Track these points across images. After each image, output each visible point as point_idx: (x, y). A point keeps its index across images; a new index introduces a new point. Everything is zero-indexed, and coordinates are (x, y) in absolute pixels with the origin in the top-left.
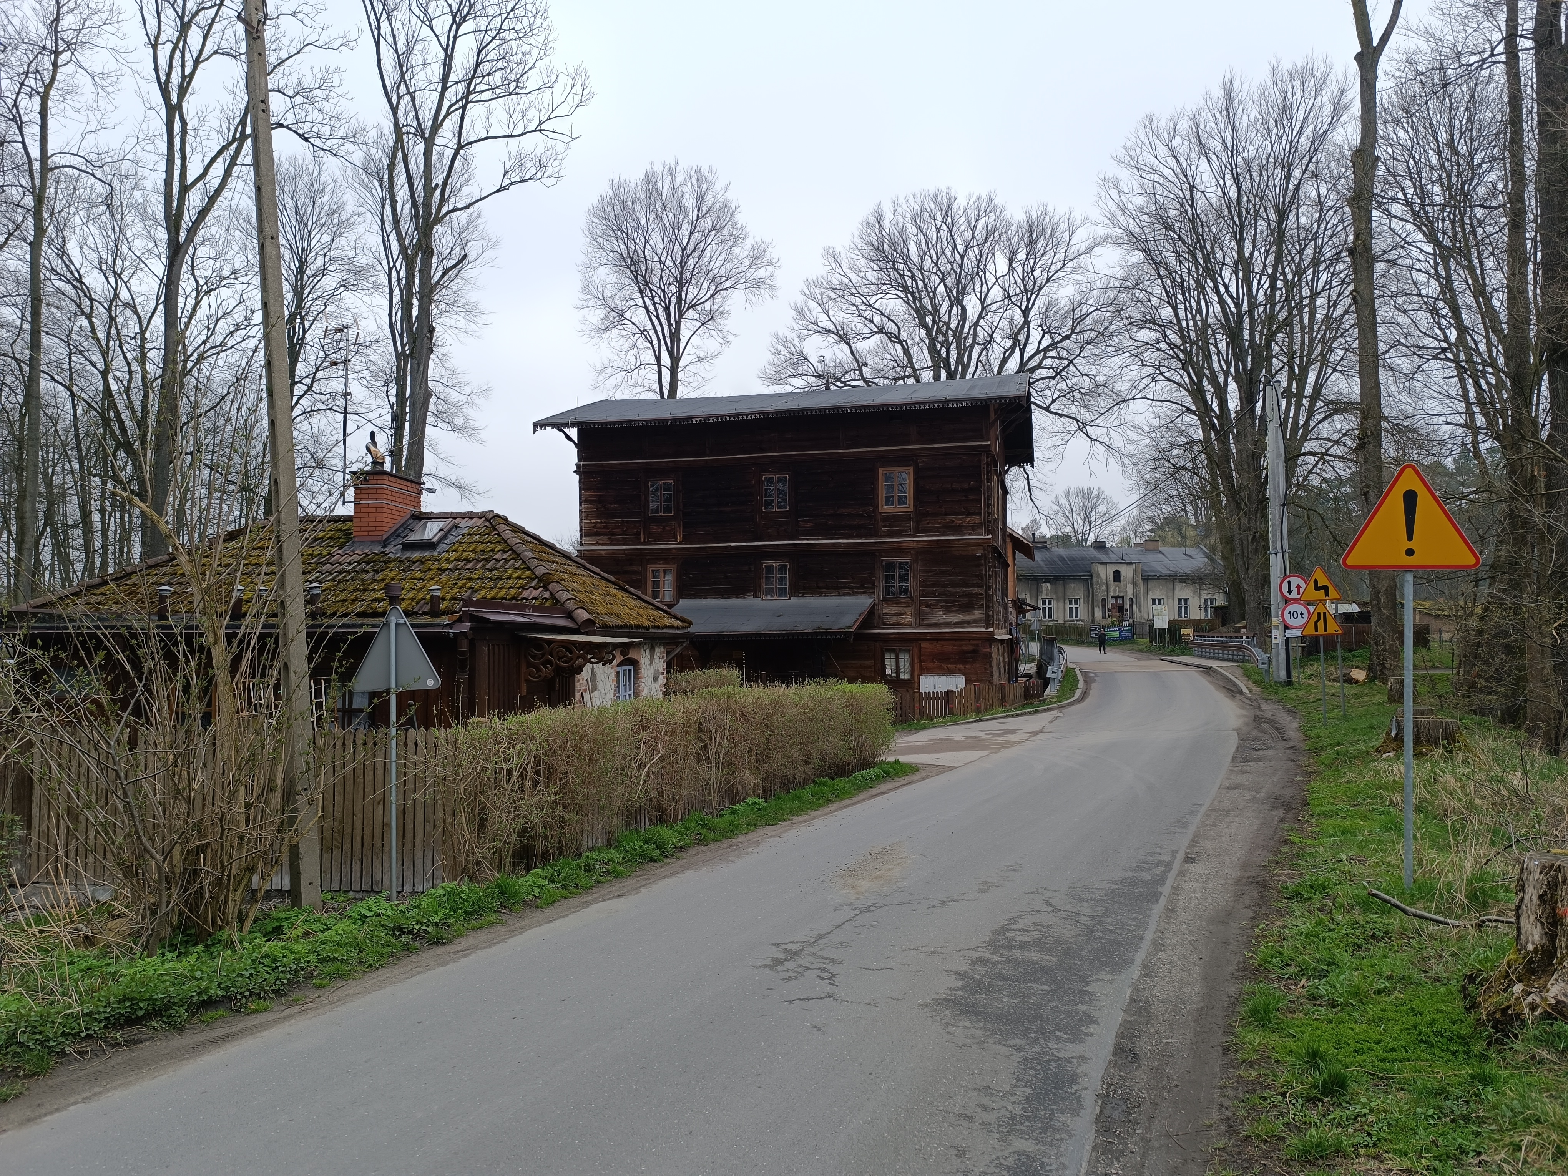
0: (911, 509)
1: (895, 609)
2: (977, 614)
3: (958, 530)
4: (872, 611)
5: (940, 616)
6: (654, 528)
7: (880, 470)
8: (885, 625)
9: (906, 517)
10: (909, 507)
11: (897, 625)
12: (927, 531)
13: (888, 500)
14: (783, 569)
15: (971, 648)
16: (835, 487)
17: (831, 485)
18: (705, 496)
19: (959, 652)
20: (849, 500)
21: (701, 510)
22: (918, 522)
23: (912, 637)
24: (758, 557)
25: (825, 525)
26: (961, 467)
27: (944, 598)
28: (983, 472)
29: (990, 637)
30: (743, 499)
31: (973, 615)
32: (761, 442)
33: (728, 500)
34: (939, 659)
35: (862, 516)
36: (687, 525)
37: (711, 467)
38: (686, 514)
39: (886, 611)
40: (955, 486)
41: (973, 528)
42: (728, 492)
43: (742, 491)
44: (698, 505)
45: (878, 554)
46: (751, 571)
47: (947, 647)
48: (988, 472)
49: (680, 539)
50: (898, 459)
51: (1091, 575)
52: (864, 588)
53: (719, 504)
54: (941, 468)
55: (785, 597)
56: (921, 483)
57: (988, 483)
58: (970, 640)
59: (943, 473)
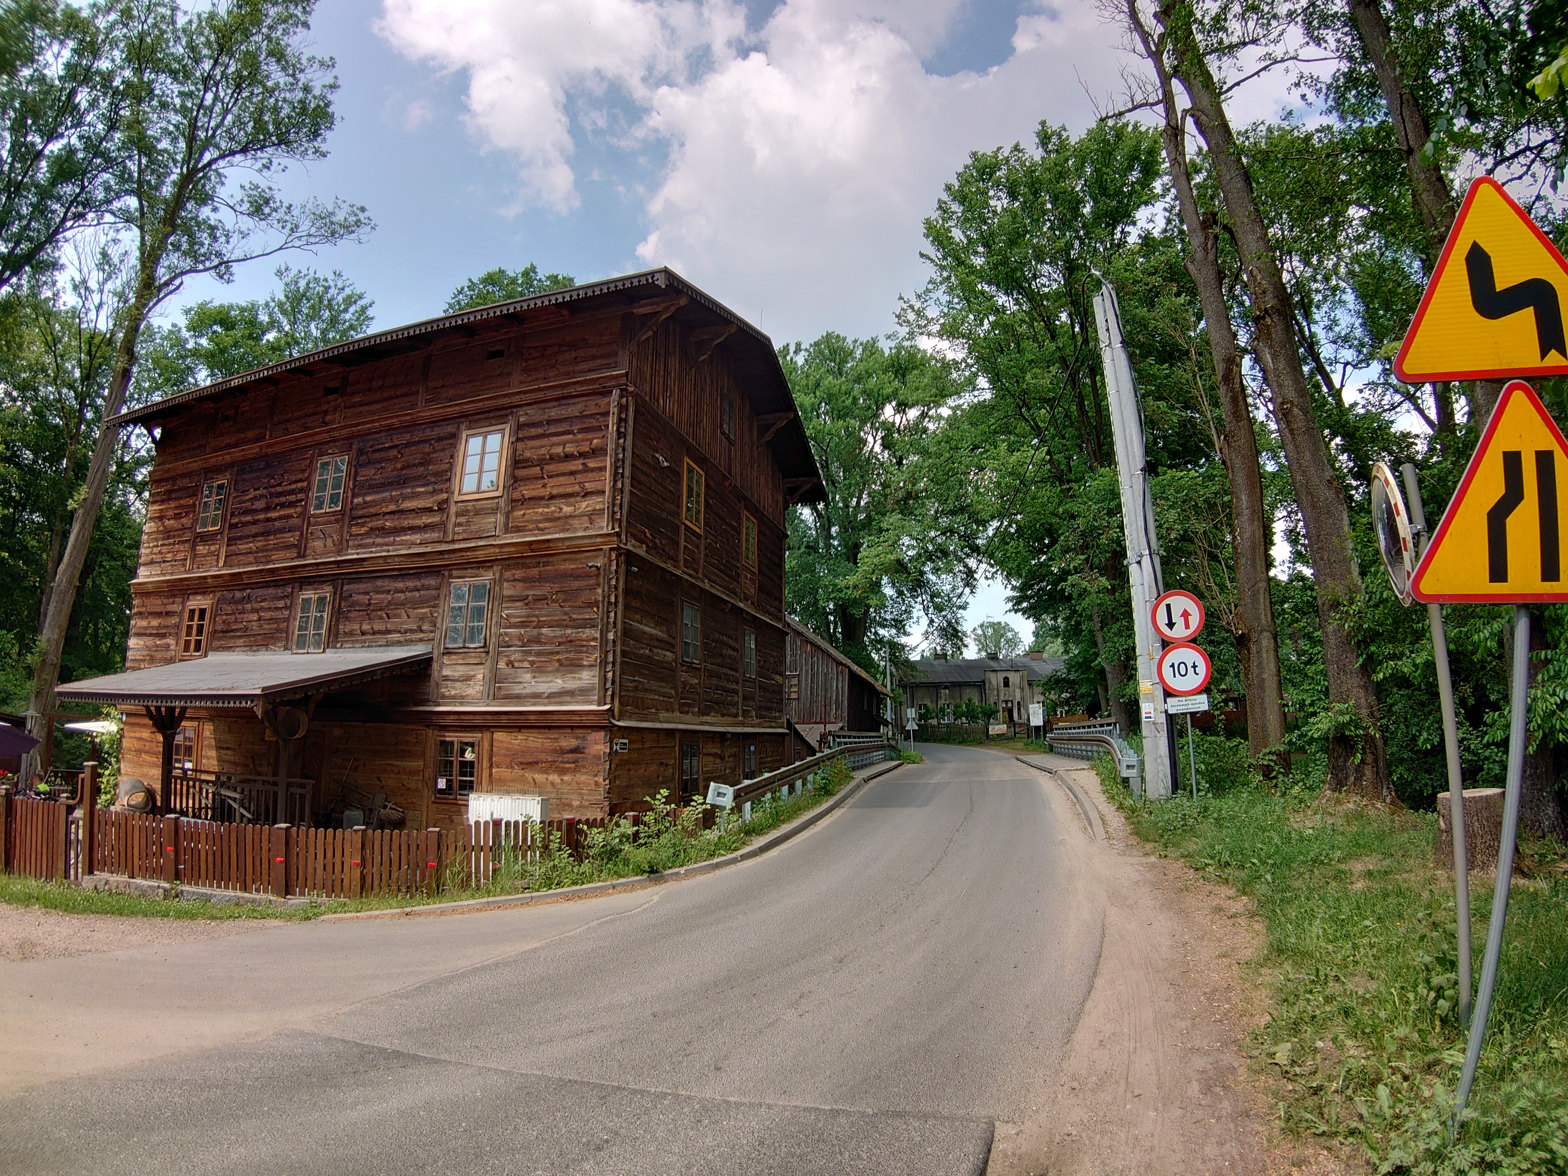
0: (500, 492)
1: (459, 671)
2: (587, 678)
3: (566, 523)
4: (424, 672)
5: (528, 681)
6: (200, 549)
7: (465, 434)
8: (443, 698)
9: (491, 507)
10: (497, 489)
11: (460, 698)
12: (518, 529)
14: (321, 602)
15: (574, 742)
16: (403, 468)
17: (399, 466)
18: (255, 498)
19: (555, 751)
20: (418, 486)
21: (249, 518)
22: (507, 515)
23: (478, 721)
24: (297, 585)
25: (383, 528)
26: (582, 417)
27: (536, 648)
28: (612, 421)
29: (605, 723)
30: (292, 498)
31: (580, 679)
32: (326, 412)
33: (277, 501)
34: (521, 763)
35: (429, 510)
36: (231, 541)
37: (266, 455)
38: (232, 526)
39: (446, 672)
40: (570, 449)
41: (590, 519)
42: (279, 489)
43: (294, 486)
44: (246, 512)
45: (446, 573)
46: (286, 607)
47: (534, 741)
48: (620, 420)
49: (221, 564)
50: (491, 415)
51: (984, 682)
52: (422, 631)
53: (267, 509)
54: (549, 422)
55: (319, 648)
56: (520, 445)
57: (619, 438)
58: (572, 728)
59: (553, 429)
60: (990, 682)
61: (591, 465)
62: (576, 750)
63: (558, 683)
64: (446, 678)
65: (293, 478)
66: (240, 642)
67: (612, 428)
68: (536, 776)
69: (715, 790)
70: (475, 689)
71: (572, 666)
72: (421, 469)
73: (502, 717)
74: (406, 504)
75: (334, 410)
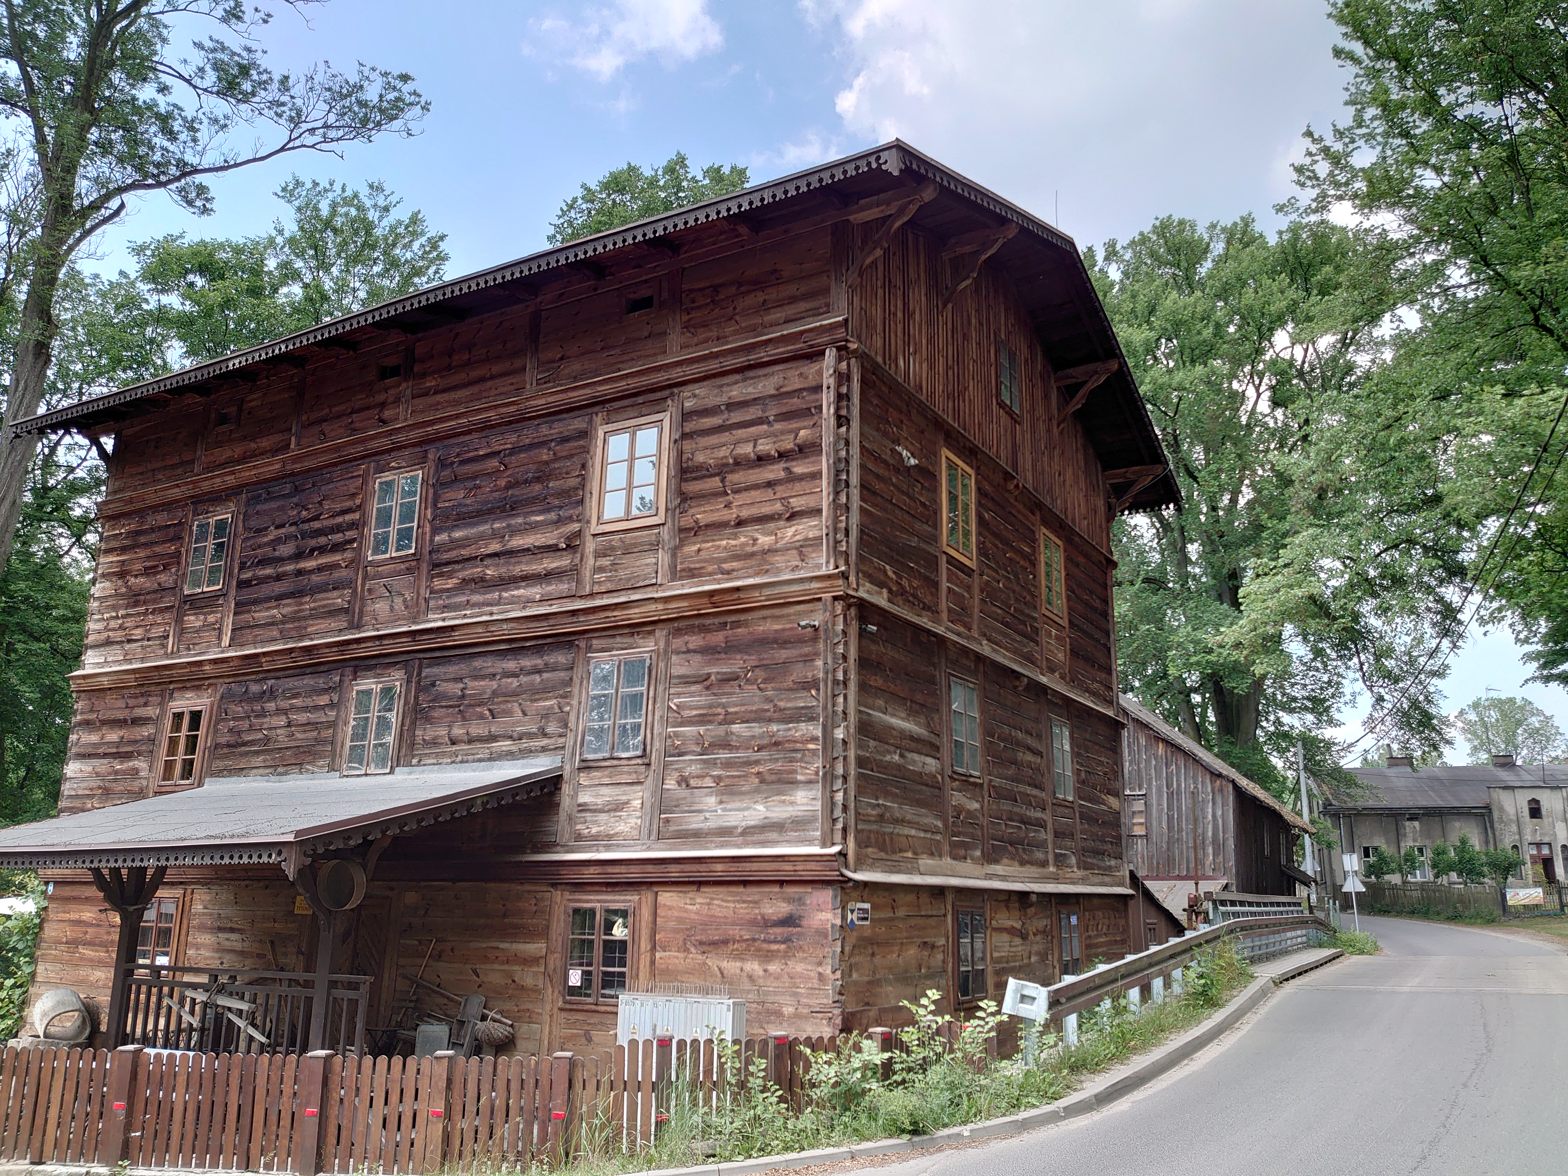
0: (661, 517)
1: (604, 795)
2: (805, 802)
3: (764, 561)
5: (710, 808)
6: (192, 620)
7: (602, 431)
8: (579, 839)
9: (649, 540)
10: (657, 513)
11: (605, 839)
12: (691, 573)
14: (387, 696)
15: (783, 909)
16: (509, 486)
17: (502, 483)
18: (278, 541)
19: (753, 923)
20: (534, 513)
21: (268, 571)
22: (674, 551)
23: (634, 872)
24: (348, 671)
25: (482, 579)
26: (780, 395)
27: (724, 755)
28: (827, 399)
29: (833, 875)
30: (338, 537)
31: (792, 803)
32: (383, 405)
33: (313, 543)
34: (701, 943)
35: (553, 549)
36: (241, 607)
37: (292, 474)
38: (243, 585)
39: (584, 798)
40: (766, 446)
41: (801, 553)
42: (316, 525)
43: (339, 520)
44: (263, 562)
45: (582, 644)
46: (332, 705)
47: (722, 906)
48: (840, 397)
49: (226, 641)
50: (640, 400)
51: (1488, 808)
52: (545, 735)
53: (299, 556)
54: (731, 406)
55: (383, 767)
56: (688, 445)
57: (839, 426)
58: (781, 883)
59: (737, 417)
60: (1501, 809)
61: (798, 470)
62: (789, 921)
63: (759, 811)
64: (583, 808)
65: (338, 507)
66: (258, 761)
67: (828, 412)
68: (724, 964)
69: (1016, 990)
70: (628, 823)
71: (780, 783)
72: (537, 487)
73: (673, 868)
74: (518, 542)
75: (397, 401)
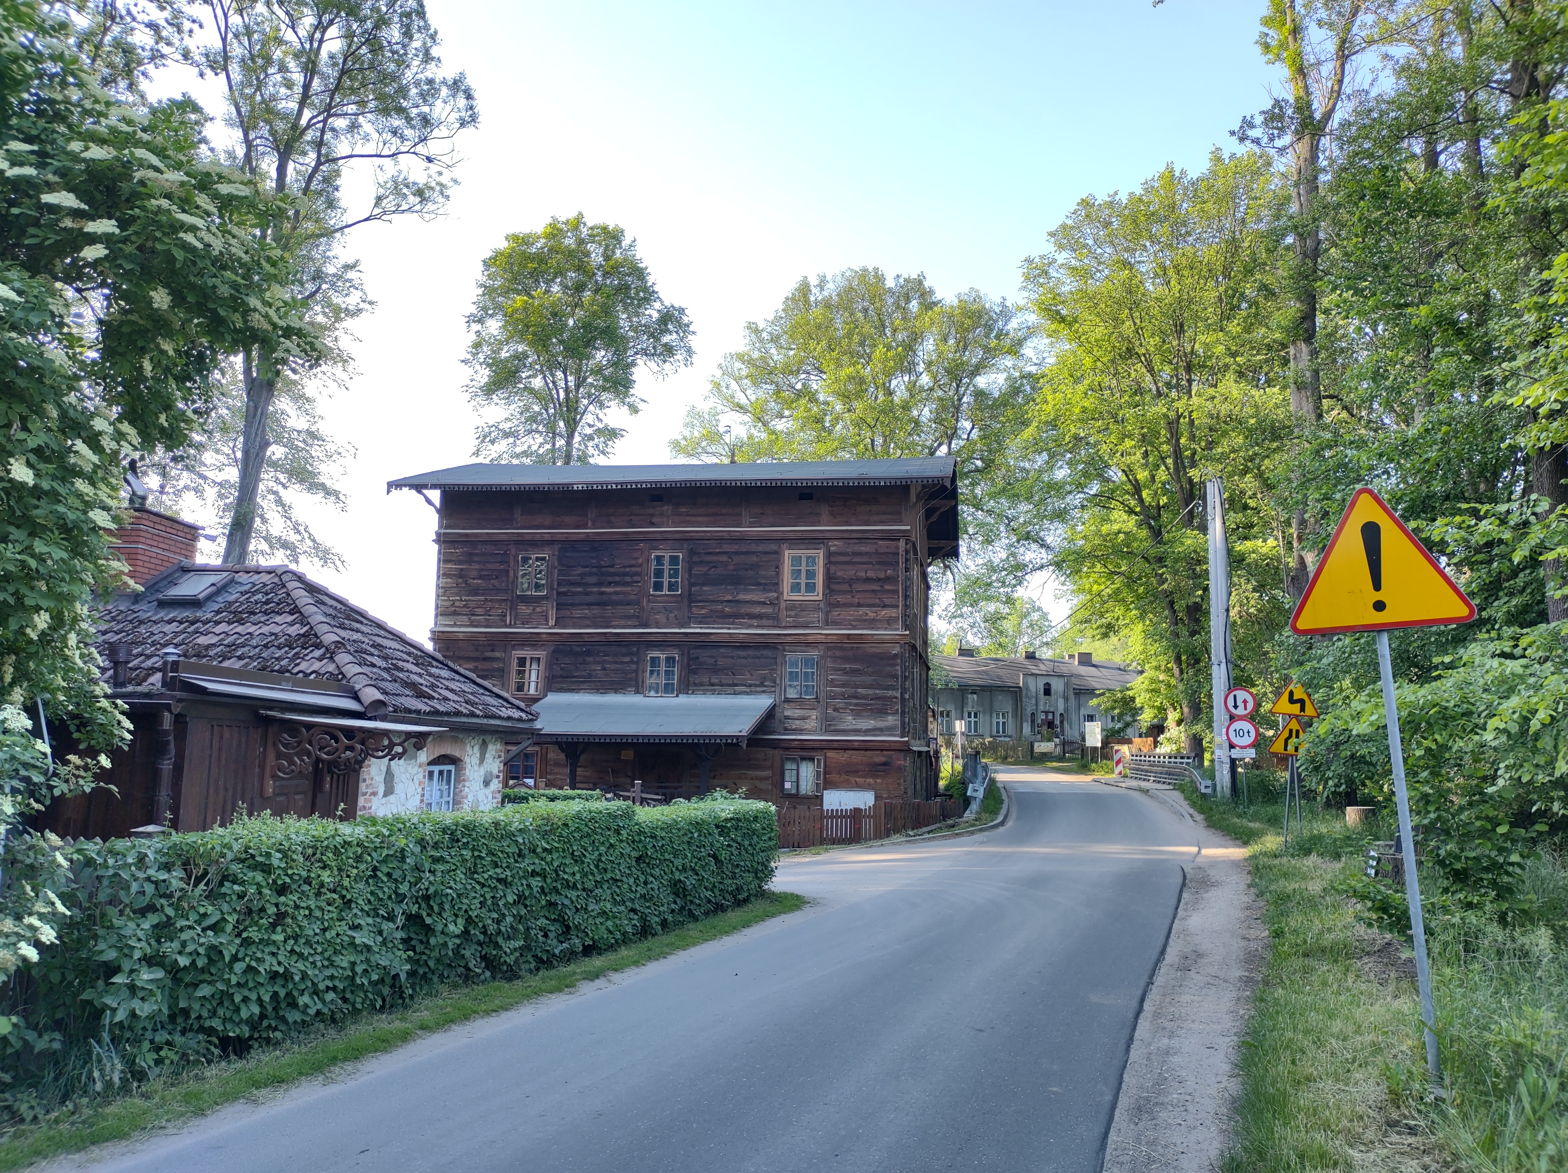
0: (820, 597)
1: (798, 713)
2: (892, 720)
3: (872, 623)
4: (770, 714)
5: (849, 721)
6: (523, 609)
7: (787, 552)
8: (787, 730)
9: (814, 607)
10: (818, 595)
11: (800, 731)
12: (836, 624)
13: (796, 588)
14: (670, 660)
15: (883, 759)
16: (735, 570)
17: (731, 567)
18: (582, 575)
19: (870, 764)
20: (750, 584)
21: (580, 589)
22: (827, 613)
23: (816, 745)
24: (642, 647)
25: (722, 612)
26: (876, 553)
27: (854, 700)
28: (901, 560)
29: (906, 748)
30: (628, 579)
31: (886, 721)
32: (652, 515)
33: (610, 579)
34: (847, 771)
35: (764, 603)
36: (560, 607)
37: (592, 541)
38: (561, 594)
39: (788, 714)
40: (871, 574)
41: (888, 623)
42: (612, 570)
43: (627, 569)
44: (576, 584)
46: (632, 662)
47: (856, 757)
48: (907, 561)
49: (552, 622)
50: (807, 542)
52: (765, 686)
53: (600, 584)
54: (855, 554)
55: (673, 694)
56: (833, 569)
57: (906, 572)
58: (882, 750)
59: (857, 559)
61: (887, 587)
62: (885, 764)
63: (871, 723)
64: (787, 718)
65: (625, 563)
66: (585, 686)
70: (811, 724)
71: (882, 712)
72: (751, 573)
73: (833, 743)
74: (741, 597)
75: (662, 515)
